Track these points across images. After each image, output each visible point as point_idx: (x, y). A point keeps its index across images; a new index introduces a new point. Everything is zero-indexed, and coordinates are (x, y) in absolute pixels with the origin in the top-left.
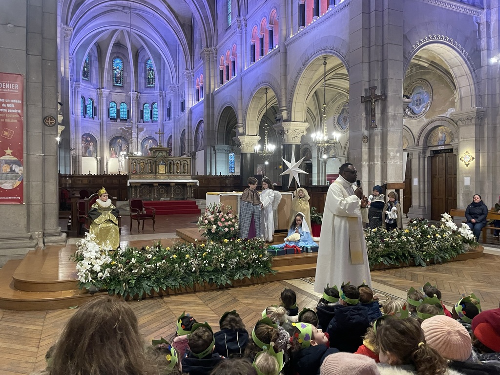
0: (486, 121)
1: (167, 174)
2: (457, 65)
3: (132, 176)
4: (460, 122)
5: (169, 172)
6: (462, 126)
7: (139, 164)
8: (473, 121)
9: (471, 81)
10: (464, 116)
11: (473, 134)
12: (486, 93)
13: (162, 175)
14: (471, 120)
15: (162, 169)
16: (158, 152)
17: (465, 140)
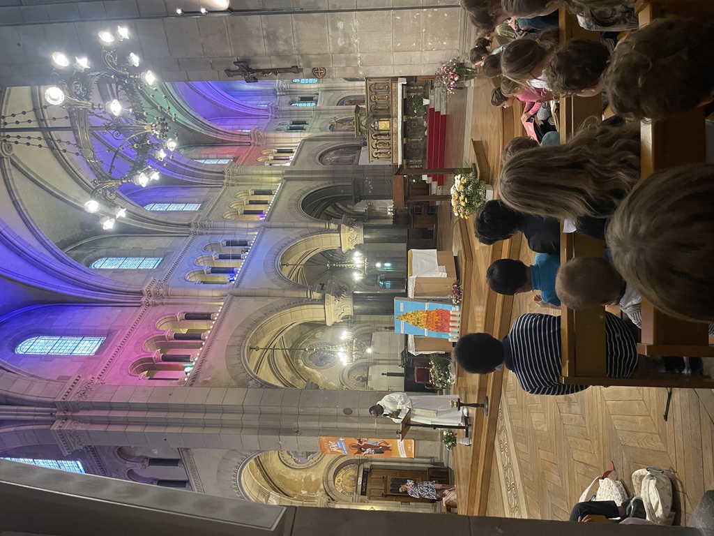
1: (391, 119)
3: (394, 162)
5: (389, 116)
7: (378, 149)
13: (391, 125)
15: (383, 125)
16: (361, 127)
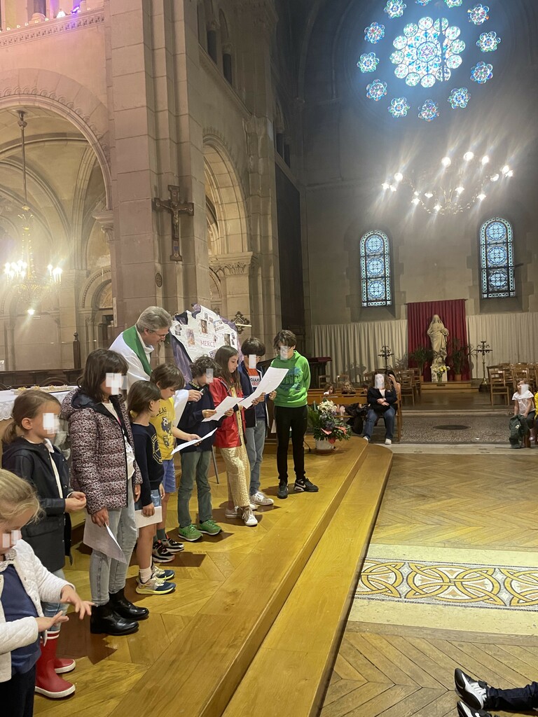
0: (260, 272)
2: (227, 185)
4: (227, 271)
6: (229, 276)
8: (246, 270)
9: (243, 214)
10: (233, 262)
11: (247, 289)
12: (259, 233)
14: (243, 268)
17: (235, 296)
